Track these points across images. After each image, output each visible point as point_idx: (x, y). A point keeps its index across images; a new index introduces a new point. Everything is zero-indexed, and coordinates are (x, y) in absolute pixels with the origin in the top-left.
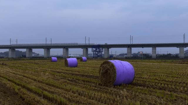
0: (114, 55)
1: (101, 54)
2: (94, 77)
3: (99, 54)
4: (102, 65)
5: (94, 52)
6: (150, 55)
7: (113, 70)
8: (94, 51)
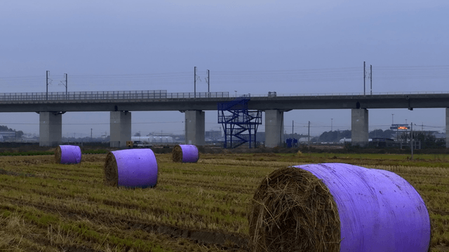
0: (302, 136)
1: (253, 132)
2: (227, 243)
3: (247, 132)
4: (263, 186)
5: (228, 126)
6: (438, 137)
7: (320, 217)
8: (226, 123)
